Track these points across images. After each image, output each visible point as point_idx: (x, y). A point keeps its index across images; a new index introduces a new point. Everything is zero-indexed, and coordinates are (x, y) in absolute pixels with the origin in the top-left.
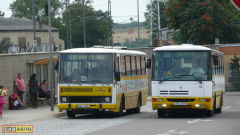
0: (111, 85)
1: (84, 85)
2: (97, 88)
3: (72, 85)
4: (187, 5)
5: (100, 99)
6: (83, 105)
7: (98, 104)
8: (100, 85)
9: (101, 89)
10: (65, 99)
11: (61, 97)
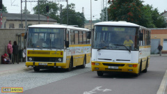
0: (63, 50)
1: (44, 50)
2: (53, 52)
3: (36, 49)
4: (120, 7)
5: (55, 59)
6: (43, 63)
7: (53, 63)
8: (55, 50)
9: (55, 53)
10: (31, 59)
11: (28, 57)
